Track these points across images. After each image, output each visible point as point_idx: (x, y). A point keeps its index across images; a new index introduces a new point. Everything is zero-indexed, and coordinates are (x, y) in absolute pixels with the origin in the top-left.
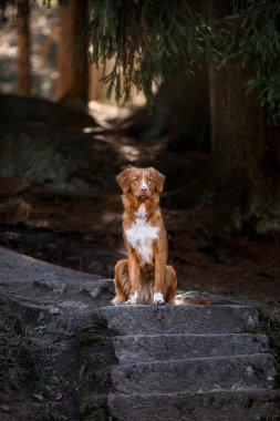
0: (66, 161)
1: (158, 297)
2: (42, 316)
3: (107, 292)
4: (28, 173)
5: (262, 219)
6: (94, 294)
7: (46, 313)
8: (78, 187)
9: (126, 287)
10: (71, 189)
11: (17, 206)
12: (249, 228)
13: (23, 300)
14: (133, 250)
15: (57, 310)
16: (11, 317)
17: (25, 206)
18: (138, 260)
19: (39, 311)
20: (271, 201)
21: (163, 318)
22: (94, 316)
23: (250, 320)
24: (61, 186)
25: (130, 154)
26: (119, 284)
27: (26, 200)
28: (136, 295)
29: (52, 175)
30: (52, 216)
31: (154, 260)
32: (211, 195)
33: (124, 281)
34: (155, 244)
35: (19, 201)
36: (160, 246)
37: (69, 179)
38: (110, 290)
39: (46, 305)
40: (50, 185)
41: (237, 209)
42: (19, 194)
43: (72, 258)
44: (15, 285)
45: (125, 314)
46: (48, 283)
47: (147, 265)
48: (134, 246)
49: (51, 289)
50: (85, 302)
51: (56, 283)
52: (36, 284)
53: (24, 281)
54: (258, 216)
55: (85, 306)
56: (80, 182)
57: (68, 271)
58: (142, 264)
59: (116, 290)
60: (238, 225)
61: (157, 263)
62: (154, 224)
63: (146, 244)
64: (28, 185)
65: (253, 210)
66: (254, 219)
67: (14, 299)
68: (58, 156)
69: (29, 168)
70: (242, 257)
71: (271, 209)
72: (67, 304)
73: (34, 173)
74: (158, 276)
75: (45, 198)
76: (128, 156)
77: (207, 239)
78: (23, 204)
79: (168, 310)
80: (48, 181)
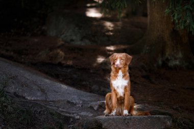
0: (80, 31)
1: (126, 112)
2: (71, 120)
3: (102, 107)
4: (63, 36)
5: (171, 59)
6: (95, 108)
7: (74, 118)
8: (86, 43)
9: (111, 106)
10: (83, 44)
11: (58, 54)
12: (165, 64)
13: (63, 111)
14: (115, 90)
15: (78, 117)
16: (58, 122)
17: (62, 53)
18: (116, 95)
19: (70, 117)
20: (175, 51)
21: (128, 122)
22: (96, 121)
23: (168, 123)
24: (78, 43)
25: (110, 27)
26: (107, 104)
27: (62, 50)
28: (115, 111)
29: (74, 38)
30: (74, 58)
31: (124, 95)
32: (147, 48)
33: (110, 103)
34: (125, 88)
35: (59, 51)
36: (128, 89)
37: (81, 40)
38: (103, 106)
39: (73, 114)
40: (73, 43)
41: (160, 55)
42: (59, 47)
43: (84, 83)
44: (59, 101)
45: (110, 121)
46: (74, 101)
47: (121, 97)
48: (116, 88)
49: (75, 105)
50: (92, 113)
51: (78, 101)
52: (68, 102)
53: (62, 99)
54: (169, 58)
55: (91, 115)
56: (87, 41)
57: (83, 93)
58: (118, 96)
59: (106, 107)
60: (160, 62)
61: (126, 96)
62: (126, 79)
63: (122, 88)
64: (63, 43)
65: (167, 55)
66: (168, 60)
67: (58, 111)
68: (77, 28)
69: (63, 34)
70: (162, 79)
71: (175, 55)
72: (83, 113)
73: (66, 36)
74: (126, 102)
75: (71, 49)
76: (109, 28)
77: (146, 71)
78: (61, 52)
79: (130, 119)
80: (72, 40)
